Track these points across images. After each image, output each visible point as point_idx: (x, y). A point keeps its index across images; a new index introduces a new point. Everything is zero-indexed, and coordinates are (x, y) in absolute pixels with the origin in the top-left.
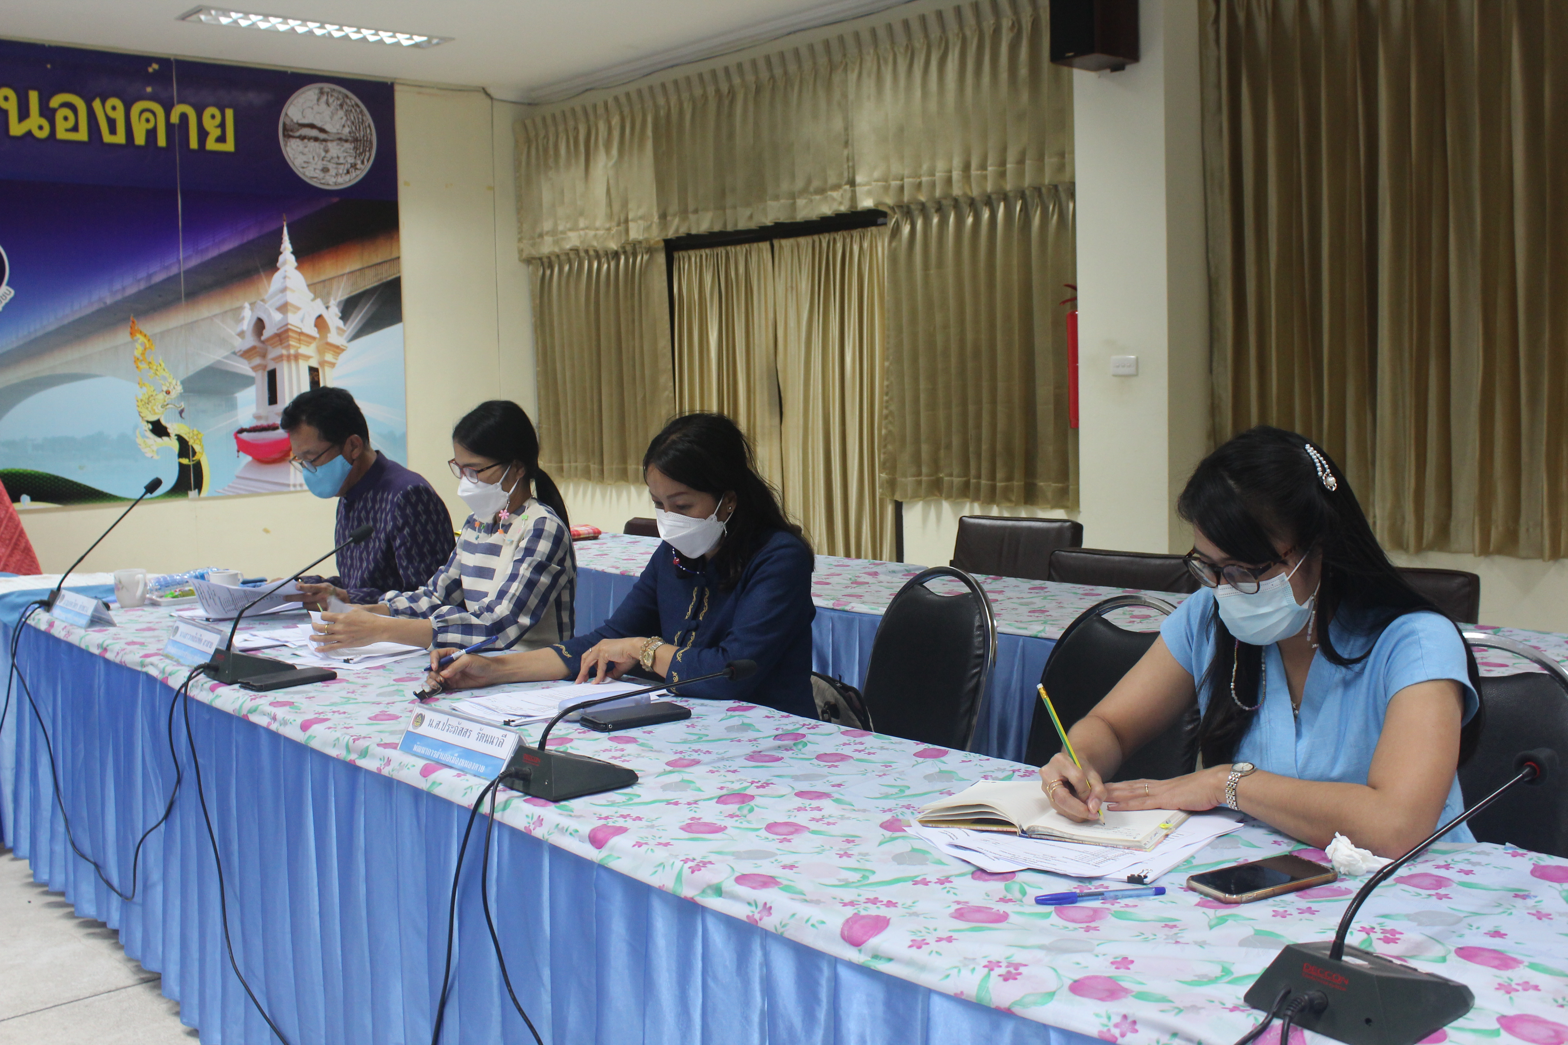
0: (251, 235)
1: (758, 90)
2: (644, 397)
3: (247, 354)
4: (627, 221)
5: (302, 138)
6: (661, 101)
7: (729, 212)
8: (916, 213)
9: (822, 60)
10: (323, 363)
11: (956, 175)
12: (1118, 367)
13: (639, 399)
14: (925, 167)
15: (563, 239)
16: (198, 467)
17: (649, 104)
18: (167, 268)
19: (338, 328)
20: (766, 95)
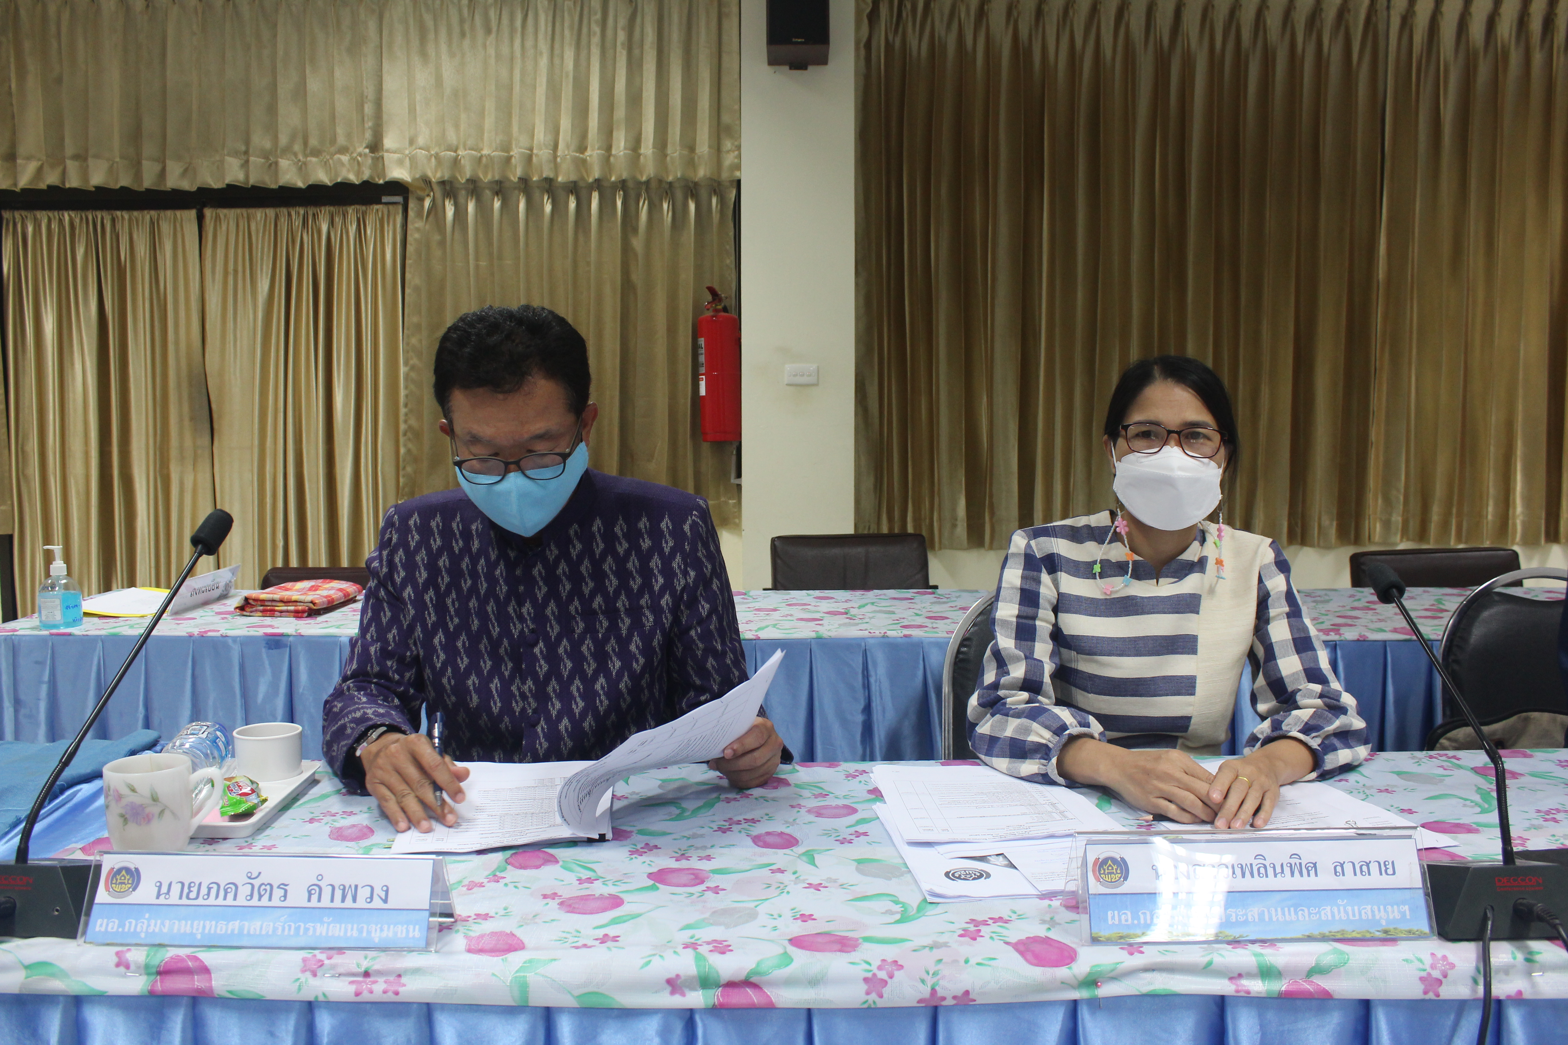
12: (795, 375)
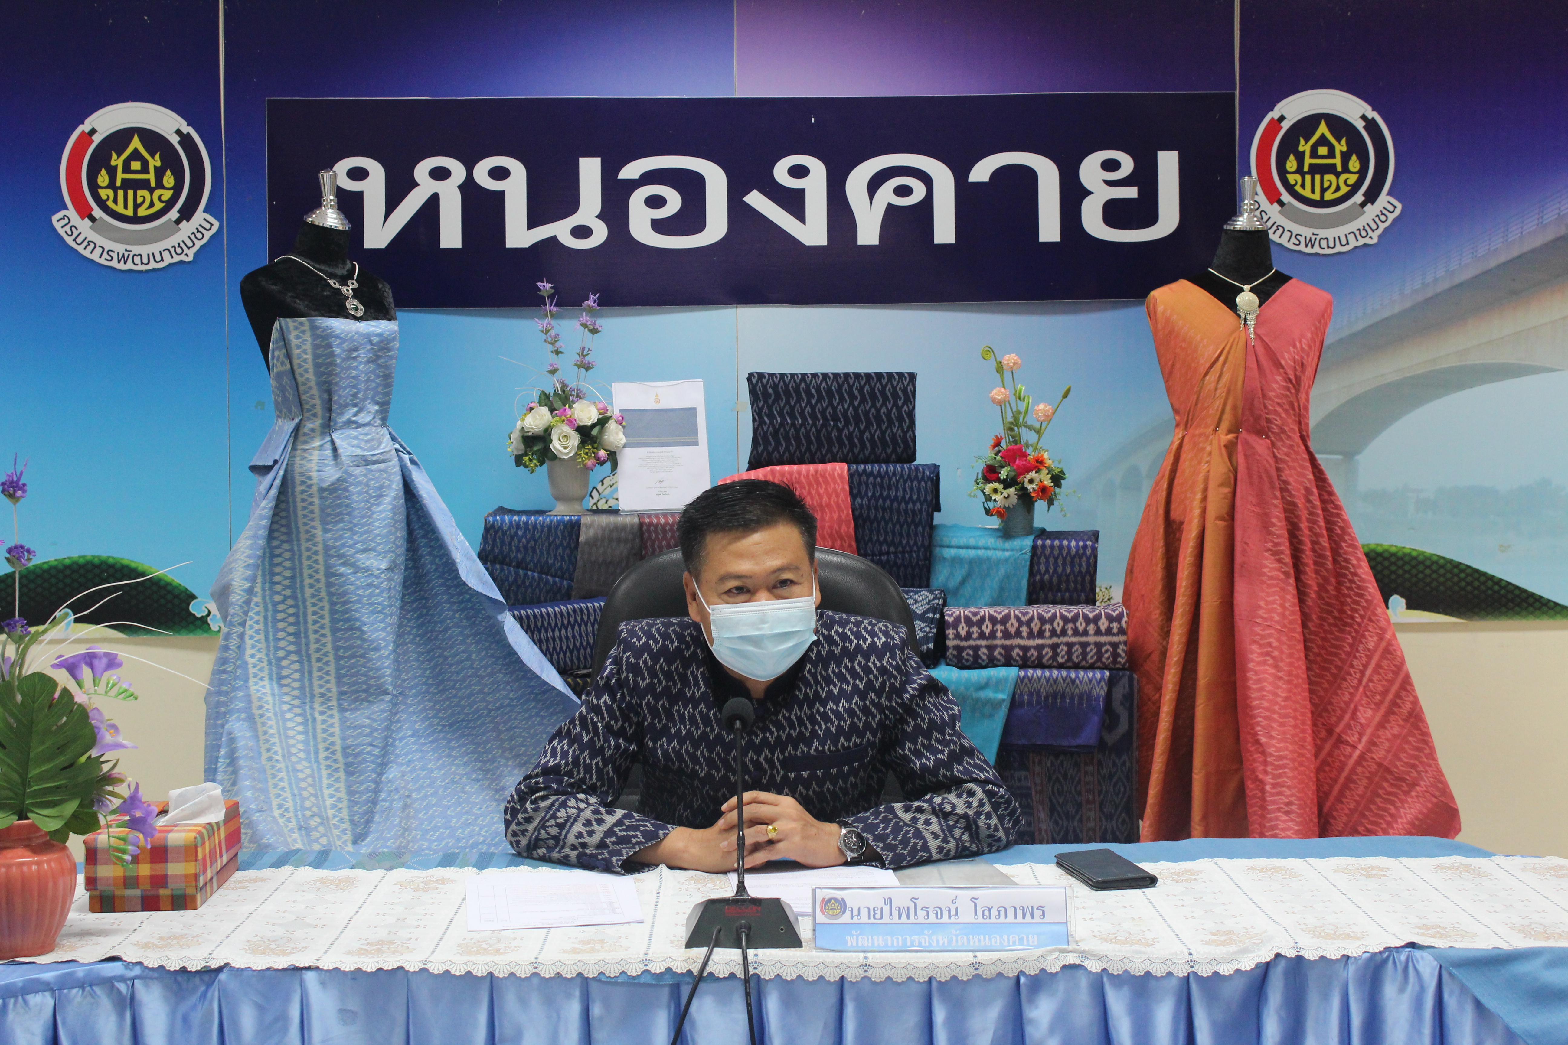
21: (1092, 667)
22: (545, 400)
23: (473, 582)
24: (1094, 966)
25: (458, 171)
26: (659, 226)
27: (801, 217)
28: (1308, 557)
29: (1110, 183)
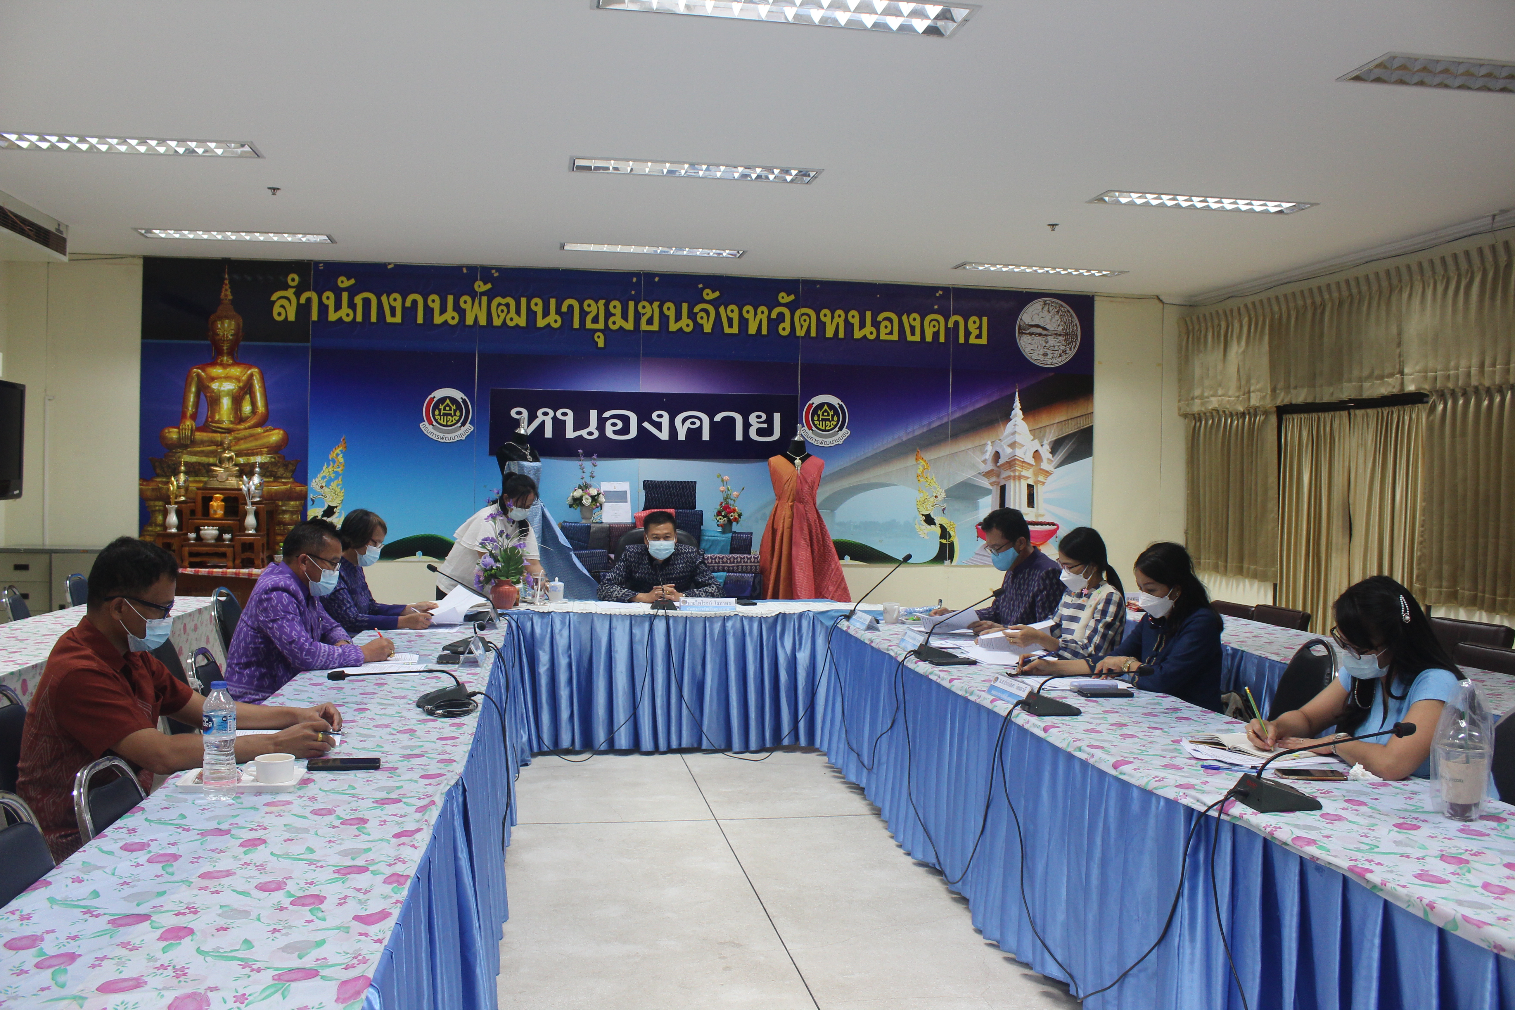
0: (995, 398)
1: (1341, 303)
2: (1256, 518)
3: (988, 474)
4: (1249, 392)
5: (1031, 334)
6: (1276, 309)
7: (1317, 389)
8: (1448, 396)
9: (1385, 284)
10: (1037, 482)
11: (1474, 370)
13: (1253, 518)
14: (1452, 364)
15: (1208, 402)
16: (952, 545)
17: (1267, 310)
18: (941, 418)
19: (1048, 459)
20: (1346, 306)
21: (749, 573)
22: (580, 487)
23: (562, 542)
24: (741, 615)
25: (551, 413)
26: (615, 432)
27: (661, 431)
28: (815, 540)
29: (758, 422)
